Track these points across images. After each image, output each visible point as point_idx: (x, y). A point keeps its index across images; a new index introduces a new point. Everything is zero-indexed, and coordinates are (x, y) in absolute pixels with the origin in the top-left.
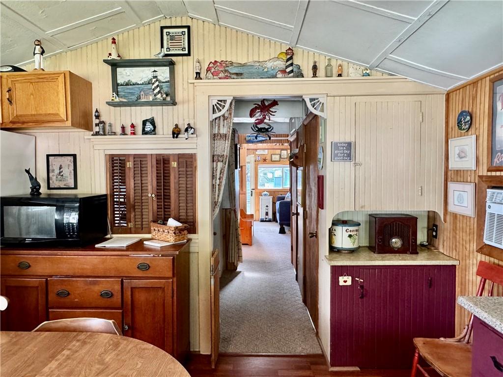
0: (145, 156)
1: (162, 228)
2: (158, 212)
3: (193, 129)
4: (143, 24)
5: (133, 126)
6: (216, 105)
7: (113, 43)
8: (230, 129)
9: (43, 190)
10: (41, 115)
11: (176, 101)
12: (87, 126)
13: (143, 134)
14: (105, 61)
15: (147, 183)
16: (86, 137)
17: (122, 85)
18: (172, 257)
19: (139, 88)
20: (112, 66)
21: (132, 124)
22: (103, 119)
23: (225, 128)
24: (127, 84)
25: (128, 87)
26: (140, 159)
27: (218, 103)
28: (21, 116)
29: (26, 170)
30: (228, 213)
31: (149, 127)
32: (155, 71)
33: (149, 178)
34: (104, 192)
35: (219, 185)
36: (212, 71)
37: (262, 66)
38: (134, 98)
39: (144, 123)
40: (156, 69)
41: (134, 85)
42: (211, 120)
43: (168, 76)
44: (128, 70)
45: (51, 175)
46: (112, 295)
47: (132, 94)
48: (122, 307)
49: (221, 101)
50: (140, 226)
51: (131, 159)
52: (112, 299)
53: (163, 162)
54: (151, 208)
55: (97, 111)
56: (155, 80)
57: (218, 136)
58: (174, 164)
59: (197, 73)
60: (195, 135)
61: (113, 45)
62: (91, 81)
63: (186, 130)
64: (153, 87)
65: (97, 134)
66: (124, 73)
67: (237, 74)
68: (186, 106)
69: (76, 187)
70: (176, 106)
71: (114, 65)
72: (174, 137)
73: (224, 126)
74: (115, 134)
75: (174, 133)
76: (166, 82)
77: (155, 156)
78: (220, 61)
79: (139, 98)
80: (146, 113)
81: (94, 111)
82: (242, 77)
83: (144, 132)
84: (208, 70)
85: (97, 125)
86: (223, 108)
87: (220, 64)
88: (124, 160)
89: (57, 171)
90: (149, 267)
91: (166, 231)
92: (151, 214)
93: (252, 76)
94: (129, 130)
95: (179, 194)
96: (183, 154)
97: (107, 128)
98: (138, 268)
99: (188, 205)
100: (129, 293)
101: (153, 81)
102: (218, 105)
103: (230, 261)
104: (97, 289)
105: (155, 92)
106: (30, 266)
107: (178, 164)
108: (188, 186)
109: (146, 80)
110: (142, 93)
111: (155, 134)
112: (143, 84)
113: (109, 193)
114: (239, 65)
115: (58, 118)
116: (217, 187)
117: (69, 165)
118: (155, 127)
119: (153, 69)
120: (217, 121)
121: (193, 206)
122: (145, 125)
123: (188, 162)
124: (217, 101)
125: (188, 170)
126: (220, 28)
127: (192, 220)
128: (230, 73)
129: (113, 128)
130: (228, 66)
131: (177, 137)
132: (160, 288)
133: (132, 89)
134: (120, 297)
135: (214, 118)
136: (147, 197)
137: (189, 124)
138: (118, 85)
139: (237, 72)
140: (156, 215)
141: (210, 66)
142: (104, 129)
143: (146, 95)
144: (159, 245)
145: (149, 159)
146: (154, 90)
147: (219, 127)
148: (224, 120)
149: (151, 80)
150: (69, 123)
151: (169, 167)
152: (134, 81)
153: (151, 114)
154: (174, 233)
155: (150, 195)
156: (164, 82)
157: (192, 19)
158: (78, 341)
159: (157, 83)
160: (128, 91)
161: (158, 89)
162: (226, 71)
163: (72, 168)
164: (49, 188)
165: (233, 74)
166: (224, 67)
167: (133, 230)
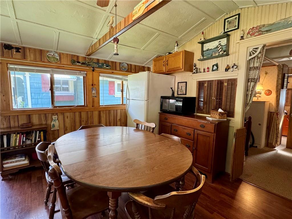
0: (213, 81)
1: (214, 112)
2: (216, 106)
3: (236, 66)
4: (216, 21)
5: (208, 68)
6: (252, 51)
7: (202, 34)
8: (261, 63)
9: (176, 95)
10: (175, 68)
11: (229, 53)
12: (191, 71)
13: (212, 71)
14: (198, 43)
15: (212, 93)
16: (190, 75)
17: (205, 51)
18: (214, 124)
19: (212, 51)
20: (202, 44)
21: (208, 67)
22: (197, 67)
23: (258, 63)
24: (207, 50)
25: (208, 51)
26: (210, 82)
27: (253, 50)
28: (170, 69)
29: (171, 88)
30: (272, 115)
31: (215, 68)
32: (220, 41)
33: (214, 91)
34: (195, 96)
35: (250, 94)
36: (250, 33)
37: (287, 21)
38: (210, 56)
39: (213, 66)
40: (220, 40)
41: (210, 50)
42: (248, 60)
43: (226, 42)
44: (208, 44)
45: (179, 90)
46: (190, 135)
47: (209, 54)
48: (193, 140)
49: (255, 49)
50: (208, 111)
51: (207, 83)
52: (190, 136)
53: (220, 83)
54: (213, 104)
55: (195, 64)
56: (220, 45)
57: (253, 68)
58: (226, 84)
59: (241, 37)
60: (237, 69)
61: (202, 35)
62: (194, 52)
63: (233, 67)
64: (219, 49)
65: (194, 73)
66: (206, 46)
67: (267, 31)
68: (234, 55)
69: (186, 94)
70: (229, 56)
71: (202, 43)
72: (226, 71)
73: (257, 62)
74: (201, 72)
75: (226, 69)
76: (225, 45)
77: (217, 81)
78: (256, 27)
79: (212, 55)
80: (214, 61)
81: (194, 64)
82: (271, 31)
83: (213, 70)
84: (249, 33)
85: (194, 69)
86: (256, 53)
87: (256, 28)
88: (204, 83)
89: (180, 88)
90: (205, 127)
91: (216, 114)
92: (213, 107)
93: (278, 29)
94: (206, 70)
95: (227, 98)
96: (231, 79)
97: (198, 70)
98: (200, 126)
99: (231, 104)
100: (196, 135)
101: (219, 46)
102: (253, 51)
103: (270, 142)
104: (186, 131)
105: (219, 51)
106: (167, 119)
107: (228, 84)
108: (232, 94)
109: (215, 46)
110: (213, 53)
111: (218, 70)
112: (214, 49)
113: (197, 97)
114: (269, 25)
115: (180, 68)
116: (250, 95)
117: (184, 86)
118: (218, 68)
119: (219, 41)
120: (253, 60)
121: (233, 104)
122: (213, 67)
123: (233, 83)
124: (252, 49)
125: (233, 86)
126: (258, 8)
127: (232, 111)
128: (262, 32)
129: (200, 70)
130: (261, 28)
131: (227, 71)
132: (208, 136)
133: (209, 52)
134: (193, 136)
135: (250, 58)
136: (212, 99)
137: (234, 64)
138: (204, 51)
139: (267, 30)
140: (215, 107)
141: (250, 31)
142: (197, 71)
143: (215, 53)
144: (211, 119)
145: (214, 82)
146: (219, 50)
147: (254, 63)
148: (257, 59)
149: (218, 46)
150: (183, 70)
151: (223, 85)
152: (210, 48)
153: (217, 62)
154: (219, 115)
155: (213, 98)
156: (224, 46)
157: (242, 9)
158: (168, 140)
159: (221, 47)
160: (208, 53)
161: (221, 49)
162: (259, 31)
163: (185, 87)
164: (178, 94)
165: (264, 32)
166: (259, 29)
167: (205, 112)
